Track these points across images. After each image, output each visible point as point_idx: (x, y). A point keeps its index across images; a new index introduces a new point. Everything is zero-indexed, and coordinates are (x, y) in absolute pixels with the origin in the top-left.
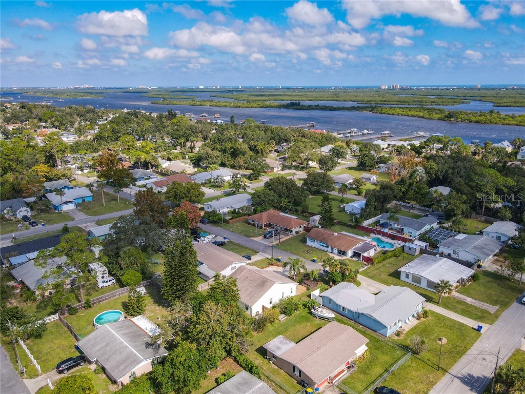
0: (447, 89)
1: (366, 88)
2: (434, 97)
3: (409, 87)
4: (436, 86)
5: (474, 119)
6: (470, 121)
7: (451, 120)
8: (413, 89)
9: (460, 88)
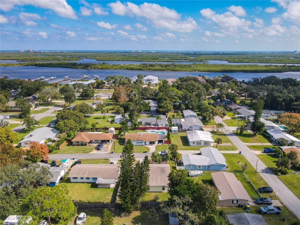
0: (62, 52)
1: (7, 51)
2: (61, 56)
3: (38, 51)
4: (54, 51)
5: (100, 67)
6: (98, 68)
7: (88, 69)
8: (41, 52)
9: (68, 52)
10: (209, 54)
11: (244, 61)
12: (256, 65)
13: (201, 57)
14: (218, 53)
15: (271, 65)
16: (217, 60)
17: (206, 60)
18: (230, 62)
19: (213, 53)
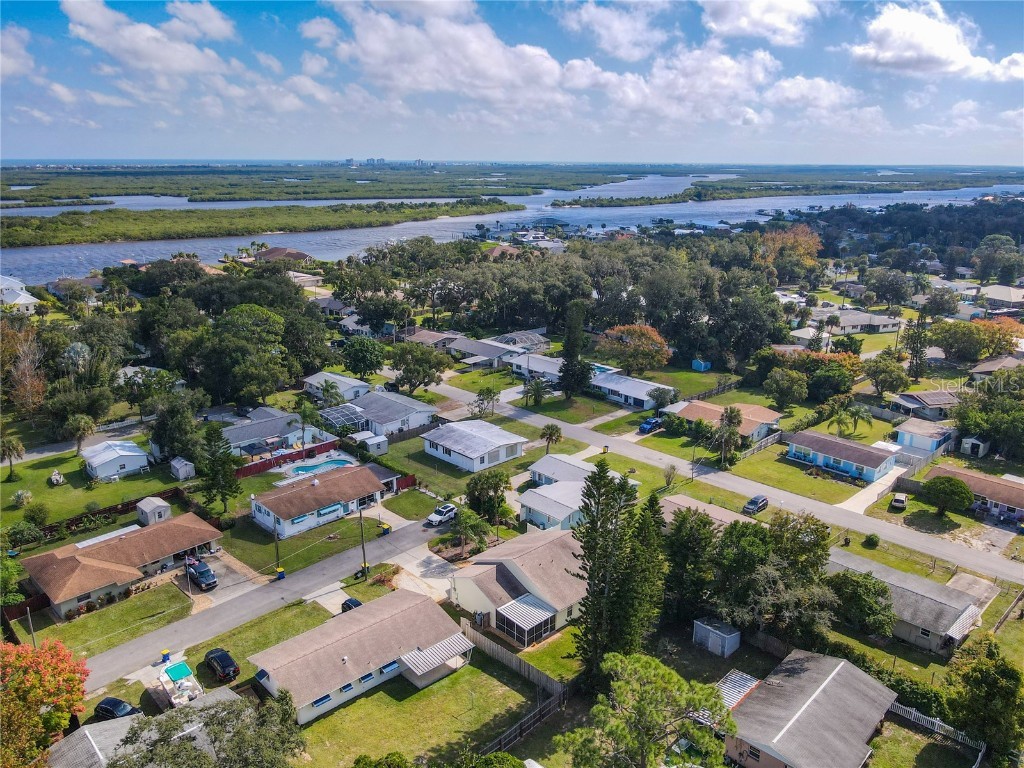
10: (70, 173)
11: (237, 197)
12: (298, 206)
13: (54, 184)
14: (103, 168)
15: (344, 207)
16: (138, 195)
17: (92, 196)
18: (195, 201)
19: (83, 168)
